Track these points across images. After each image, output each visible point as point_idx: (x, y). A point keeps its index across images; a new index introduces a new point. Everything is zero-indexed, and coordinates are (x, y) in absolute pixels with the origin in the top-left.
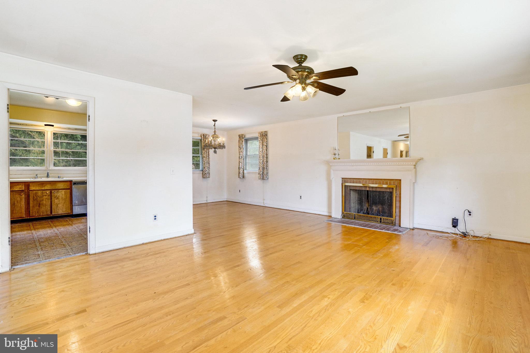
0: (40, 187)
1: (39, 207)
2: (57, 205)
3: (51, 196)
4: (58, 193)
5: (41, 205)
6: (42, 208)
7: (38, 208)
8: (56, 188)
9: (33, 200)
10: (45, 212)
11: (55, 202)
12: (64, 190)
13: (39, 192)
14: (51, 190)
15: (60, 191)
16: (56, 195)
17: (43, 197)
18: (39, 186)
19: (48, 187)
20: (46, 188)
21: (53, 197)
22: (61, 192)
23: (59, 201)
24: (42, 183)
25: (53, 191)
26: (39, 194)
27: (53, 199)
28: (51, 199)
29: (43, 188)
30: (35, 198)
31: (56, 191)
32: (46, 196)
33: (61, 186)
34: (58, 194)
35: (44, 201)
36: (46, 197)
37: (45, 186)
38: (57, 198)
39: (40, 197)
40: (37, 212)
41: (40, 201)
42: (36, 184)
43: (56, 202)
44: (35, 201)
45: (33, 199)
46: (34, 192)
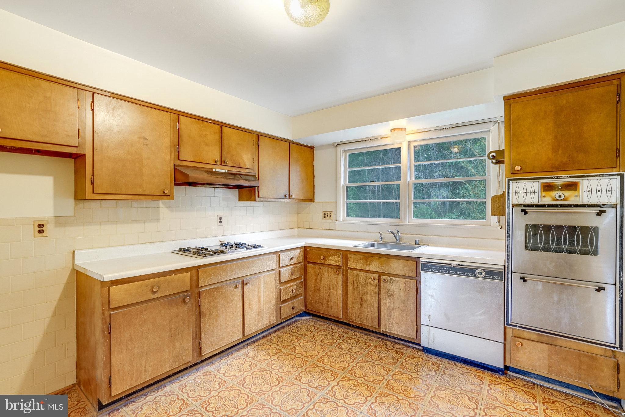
0: (364, 264)
1: (361, 305)
2: (390, 312)
3: (380, 287)
4: (393, 284)
5: (364, 303)
6: (366, 309)
7: (360, 307)
8: (390, 271)
9: (353, 288)
10: (370, 319)
11: (386, 304)
12: (404, 280)
13: (362, 274)
14: (380, 274)
15: (396, 279)
16: (388, 287)
17: (368, 286)
18: (362, 261)
19: (375, 266)
20: (371, 268)
21: (383, 291)
22: (398, 282)
23: (394, 303)
24: (367, 255)
25: (383, 277)
26: (362, 278)
27: (383, 296)
28: (380, 294)
29: (367, 268)
30: (356, 285)
31: (388, 278)
32: (371, 284)
33: (396, 267)
34: (393, 287)
35: (369, 295)
36: (372, 288)
37: (369, 264)
38: (391, 295)
39: (363, 285)
40: (357, 315)
41: (363, 294)
42: (357, 257)
43: (388, 304)
44: (355, 292)
45: (353, 286)
46: (355, 272)
